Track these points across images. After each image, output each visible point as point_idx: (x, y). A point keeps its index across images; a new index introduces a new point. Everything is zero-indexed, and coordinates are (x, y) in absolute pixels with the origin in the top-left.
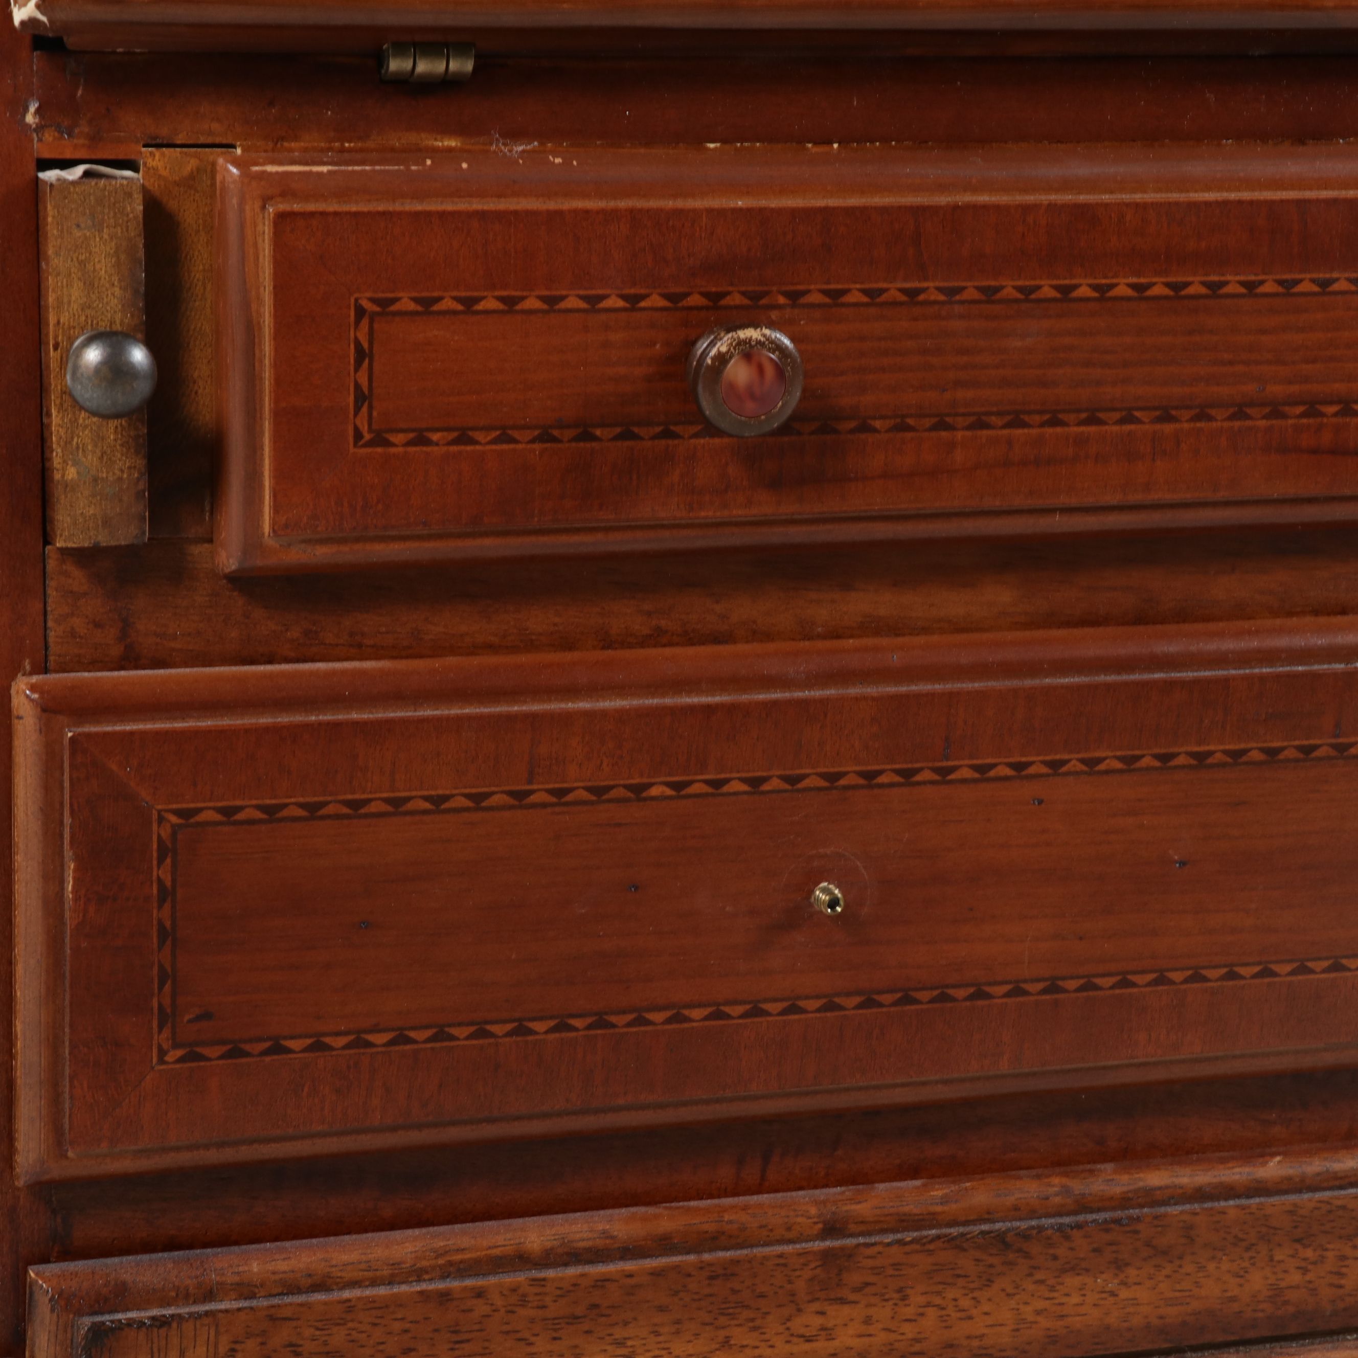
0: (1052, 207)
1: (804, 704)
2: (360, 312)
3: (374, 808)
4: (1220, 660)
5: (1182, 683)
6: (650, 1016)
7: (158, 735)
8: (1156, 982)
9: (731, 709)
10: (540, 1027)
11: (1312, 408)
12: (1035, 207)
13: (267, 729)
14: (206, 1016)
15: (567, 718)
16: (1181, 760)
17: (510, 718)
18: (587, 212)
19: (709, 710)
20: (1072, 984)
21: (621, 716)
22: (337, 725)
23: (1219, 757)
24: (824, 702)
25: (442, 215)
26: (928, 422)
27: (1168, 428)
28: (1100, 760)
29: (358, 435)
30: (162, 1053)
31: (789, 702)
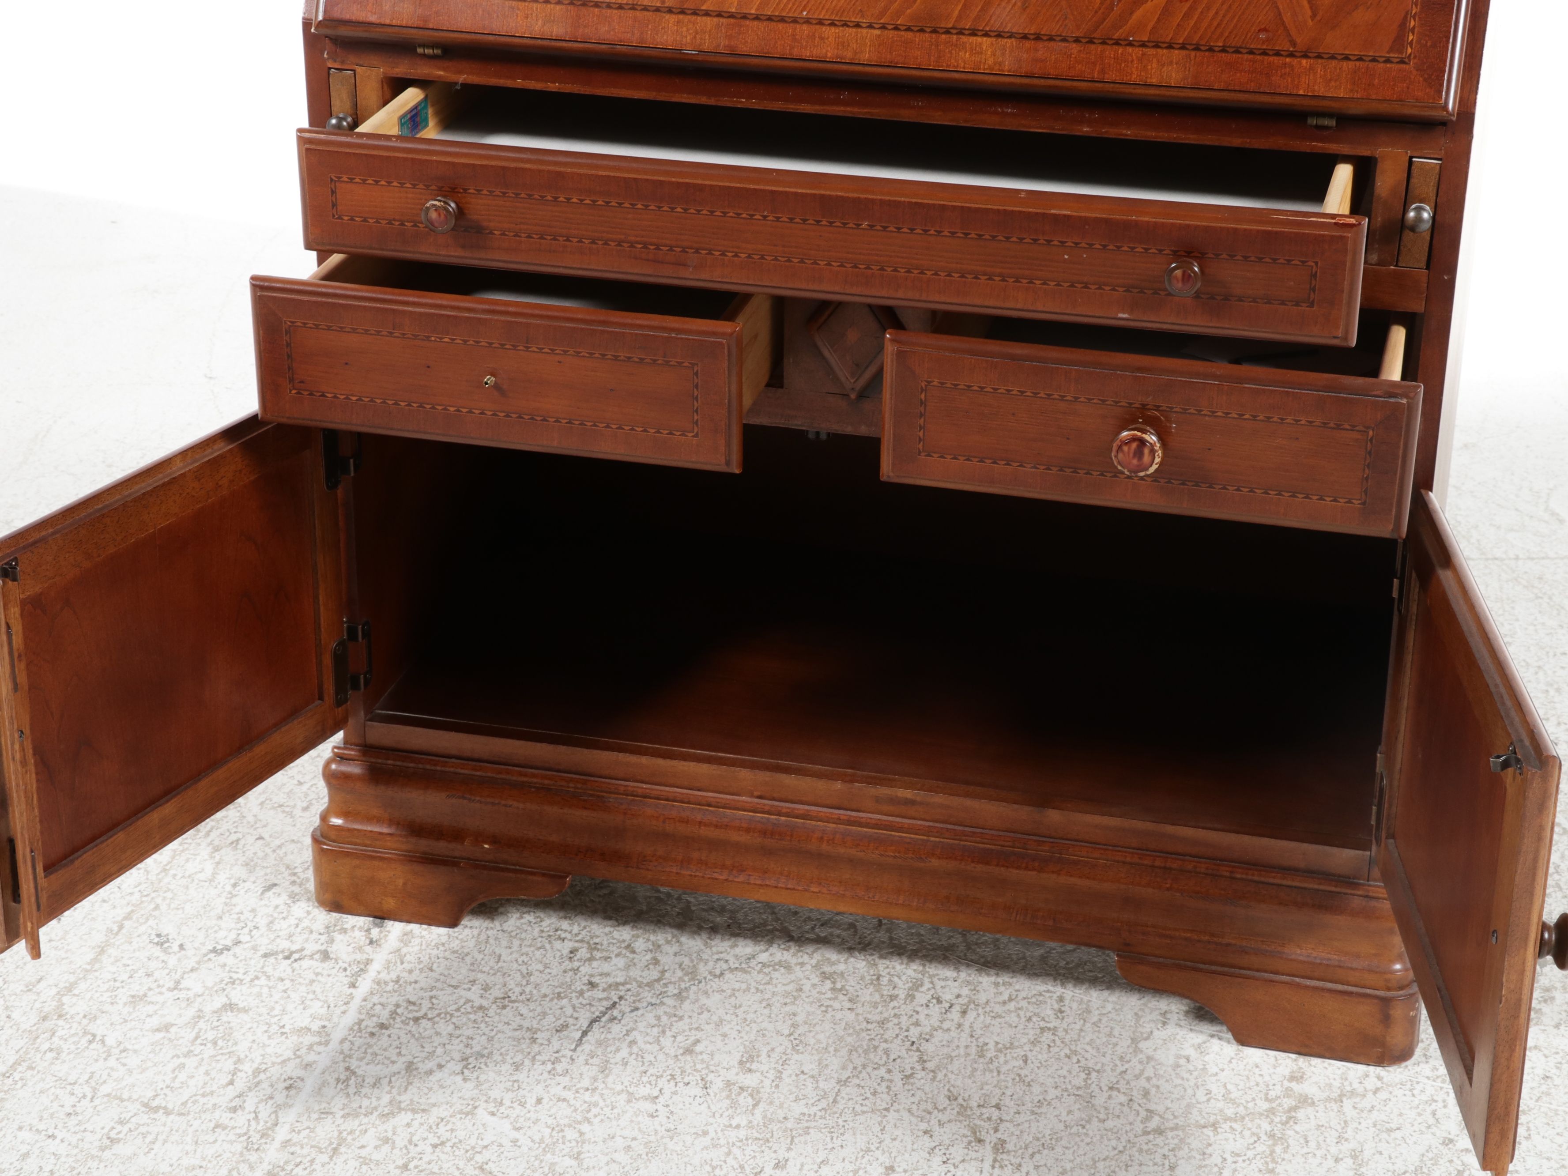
0: (549, 171)
1: (479, 319)
2: (332, 180)
3: (347, 330)
4: (624, 325)
5: (608, 332)
6: (437, 407)
7: (283, 298)
8: (606, 427)
9: (455, 317)
10: (402, 404)
11: (645, 245)
12: (543, 171)
13: (314, 302)
14: (302, 382)
15: (403, 312)
16: (609, 357)
17: (386, 309)
18: (398, 157)
19: (448, 316)
20: (577, 422)
21: (421, 314)
22: (334, 304)
23: (622, 358)
24: (486, 319)
25: (354, 154)
26: (512, 234)
27: (594, 246)
28: (580, 352)
29: (334, 216)
30: (291, 391)
31: (474, 318)
